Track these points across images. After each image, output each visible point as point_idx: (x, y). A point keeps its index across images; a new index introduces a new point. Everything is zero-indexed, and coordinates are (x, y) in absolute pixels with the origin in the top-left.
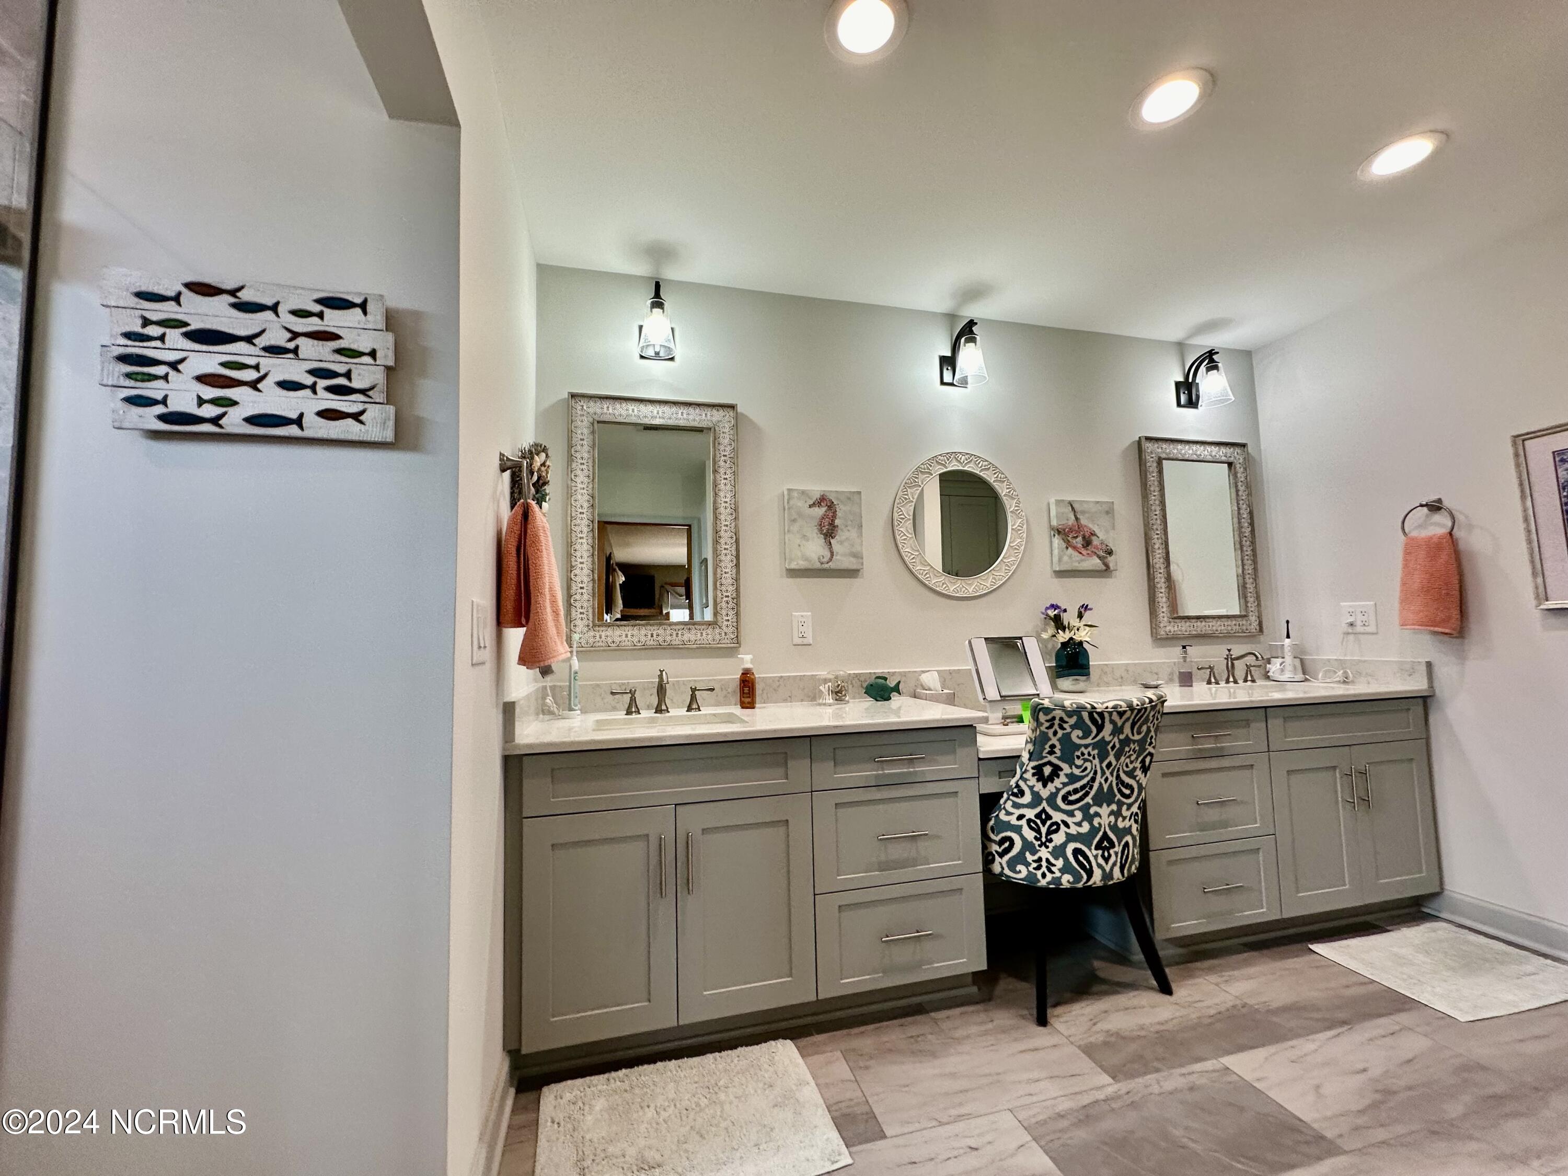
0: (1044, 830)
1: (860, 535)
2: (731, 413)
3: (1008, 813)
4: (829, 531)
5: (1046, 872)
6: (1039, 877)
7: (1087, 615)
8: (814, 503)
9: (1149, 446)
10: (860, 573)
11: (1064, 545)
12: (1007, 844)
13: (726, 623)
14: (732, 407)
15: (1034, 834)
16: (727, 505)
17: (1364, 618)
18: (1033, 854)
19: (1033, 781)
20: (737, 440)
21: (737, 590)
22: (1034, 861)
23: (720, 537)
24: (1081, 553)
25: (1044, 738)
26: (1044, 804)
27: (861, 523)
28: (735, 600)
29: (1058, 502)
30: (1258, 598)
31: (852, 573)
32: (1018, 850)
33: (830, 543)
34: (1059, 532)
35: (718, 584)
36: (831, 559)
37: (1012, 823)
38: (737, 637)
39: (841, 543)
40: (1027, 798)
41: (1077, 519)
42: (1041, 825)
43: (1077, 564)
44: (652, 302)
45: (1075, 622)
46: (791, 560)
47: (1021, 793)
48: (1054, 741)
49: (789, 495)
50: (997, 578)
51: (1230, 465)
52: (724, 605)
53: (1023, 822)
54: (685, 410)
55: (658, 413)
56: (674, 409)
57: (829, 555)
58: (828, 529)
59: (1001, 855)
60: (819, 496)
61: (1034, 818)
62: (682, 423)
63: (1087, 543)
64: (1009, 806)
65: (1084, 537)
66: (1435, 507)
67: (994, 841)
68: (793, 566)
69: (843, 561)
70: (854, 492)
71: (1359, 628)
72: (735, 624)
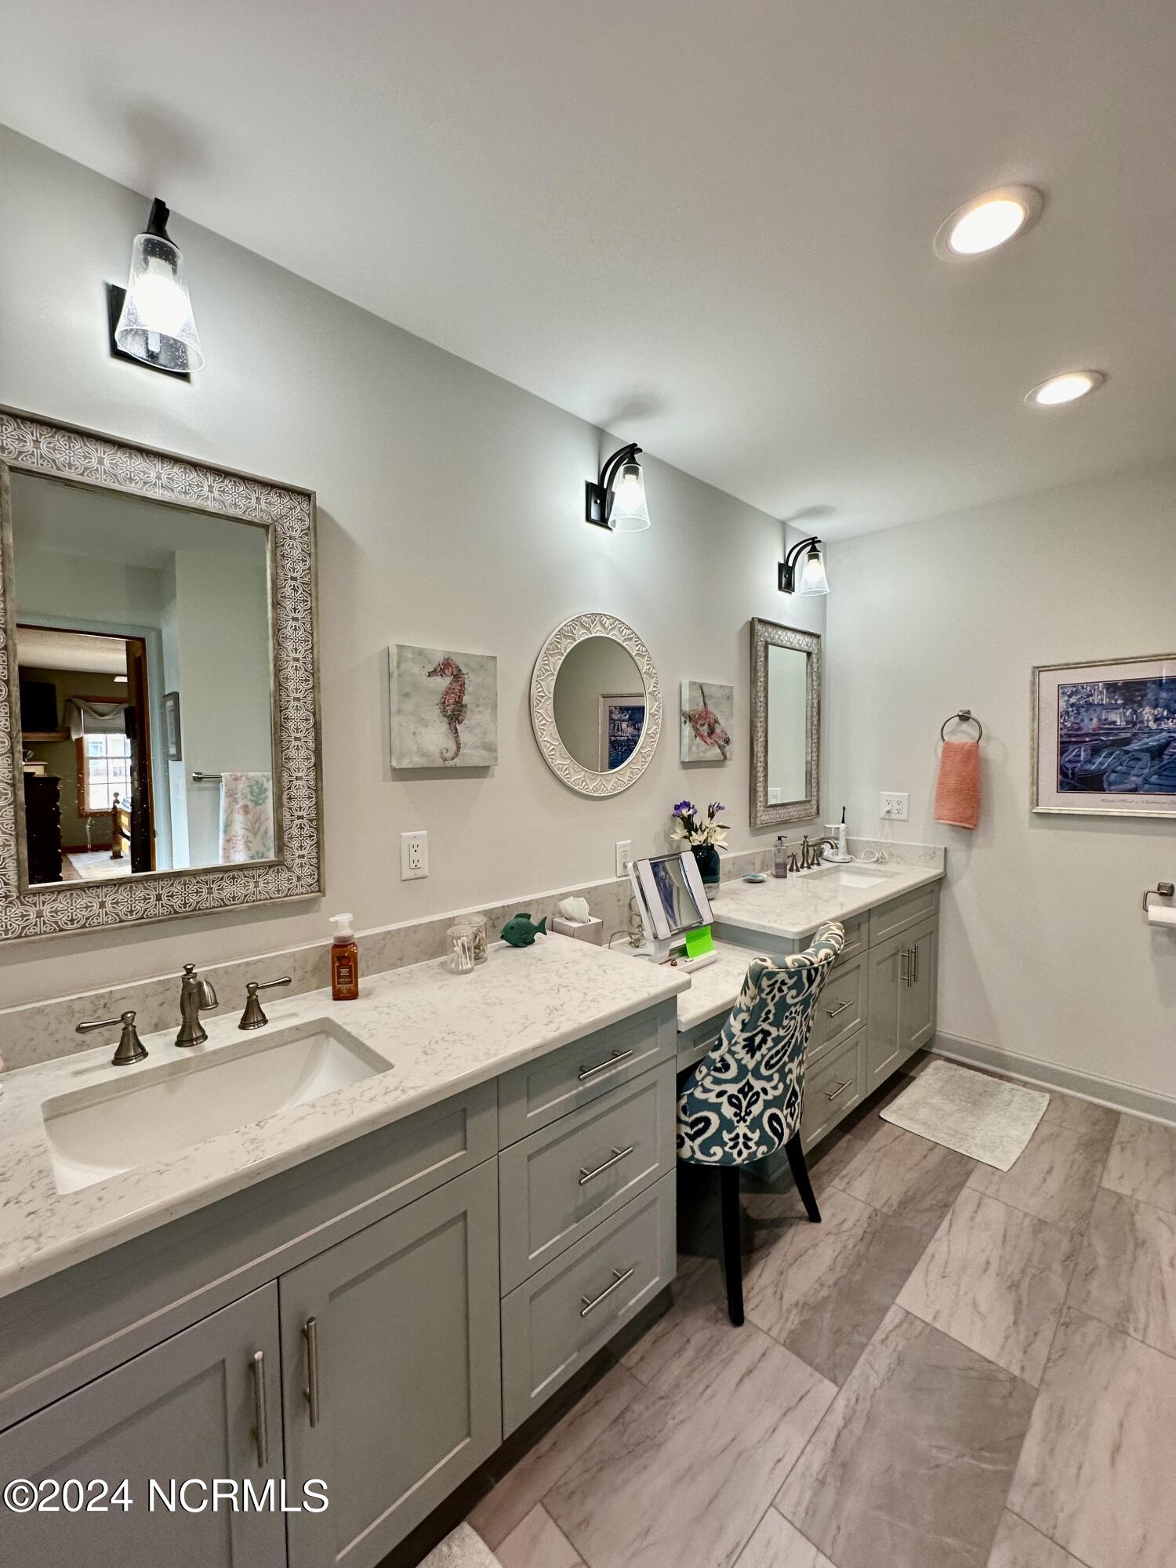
0: (744, 1104)
1: (495, 720)
2: (305, 505)
3: (706, 1090)
4: (454, 712)
5: (743, 1149)
6: (735, 1155)
7: (718, 815)
8: (435, 671)
9: (759, 627)
10: (490, 772)
11: (694, 733)
12: (701, 1126)
13: (298, 861)
14: (307, 496)
15: (734, 1110)
16: (299, 664)
17: (899, 807)
18: (729, 1132)
19: (742, 1054)
20: (316, 554)
21: (318, 806)
22: (730, 1140)
23: (287, 718)
24: (706, 742)
25: (763, 1003)
26: (749, 1076)
27: (496, 702)
28: (315, 823)
29: (692, 684)
30: (818, 783)
31: (480, 771)
32: (714, 1131)
33: (456, 730)
34: (690, 719)
35: (285, 797)
36: (456, 754)
37: (710, 1101)
38: (318, 881)
39: (470, 729)
40: (733, 1072)
41: (705, 704)
42: (742, 1099)
43: (702, 754)
44: (148, 241)
45: (707, 822)
46: (402, 756)
47: (726, 1067)
48: (771, 1007)
49: (399, 654)
50: (634, 771)
51: (809, 654)
52: (295, 831)
53: (724, 1099)
54: (217, 484)
55: (158, 478)
56: (193, 476)
57: (454, 747)
58: (454, 710)
59: (692, 1138)
60: (442, 660)
61: (736, 1094)
62: (211, 506)
63: (712, 732)
64: (708, 1083)
65: (709, 725)
66: (965, 717)
67: (686, 1123)
68: (406, 764)
69: (472, 756)
70: (488, 657)
71: (894, 816)
72: (315, 861)
